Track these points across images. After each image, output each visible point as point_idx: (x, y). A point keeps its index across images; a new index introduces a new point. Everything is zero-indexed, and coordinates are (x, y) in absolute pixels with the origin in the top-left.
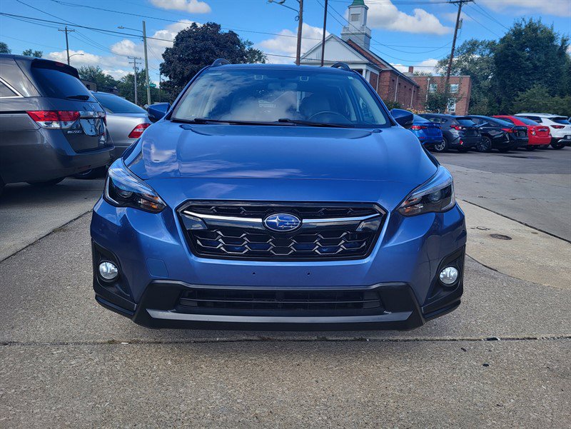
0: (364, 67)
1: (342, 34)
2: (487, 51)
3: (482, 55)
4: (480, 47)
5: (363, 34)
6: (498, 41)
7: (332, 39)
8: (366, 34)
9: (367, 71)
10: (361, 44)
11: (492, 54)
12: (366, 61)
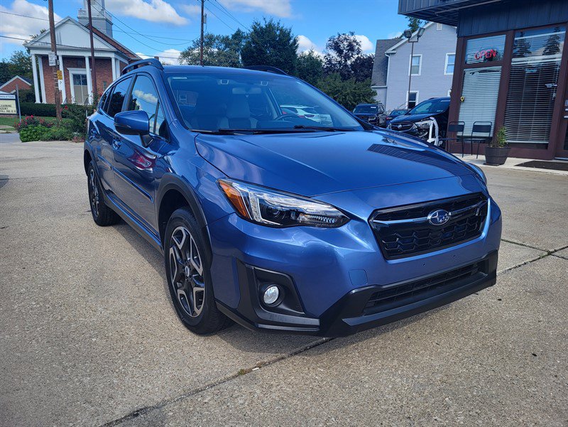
0: (112, 56)
1: (78, 18)
2: (223, 46)
3: (219, 49)
4: (217, 41)
5: (103, 19)
6: (230, 37)
7: (70, 22)
8: (107, 20)
9: (116, 59)
10: (104, 31)
11: (228, 49)
12: (114, 49)
